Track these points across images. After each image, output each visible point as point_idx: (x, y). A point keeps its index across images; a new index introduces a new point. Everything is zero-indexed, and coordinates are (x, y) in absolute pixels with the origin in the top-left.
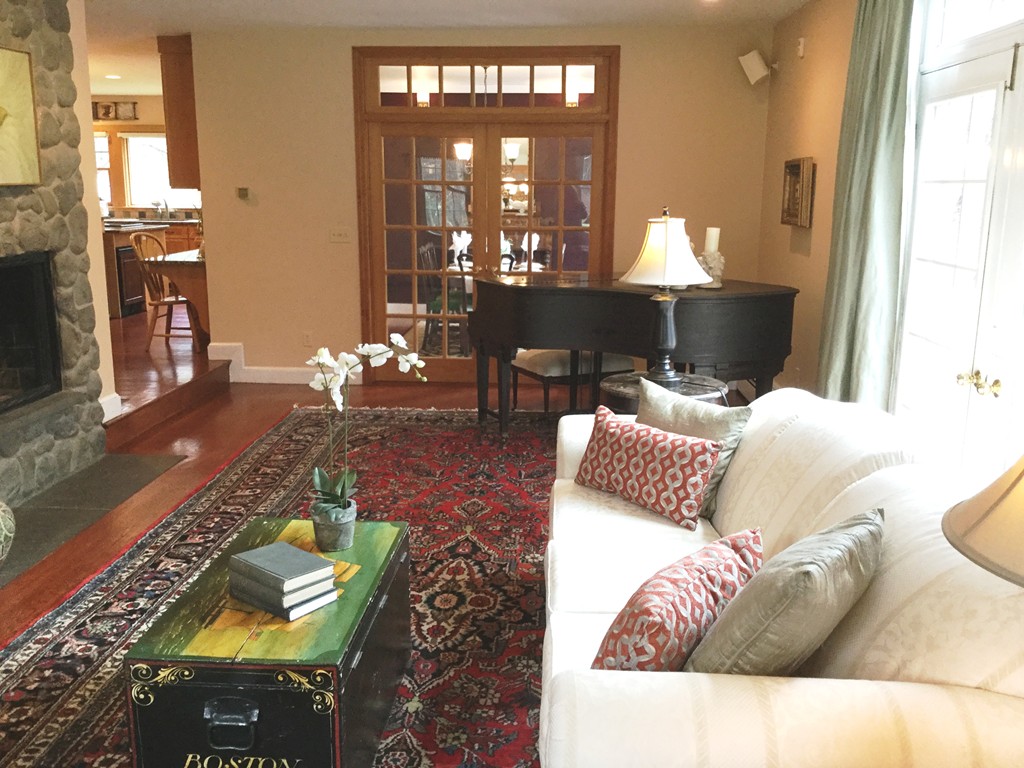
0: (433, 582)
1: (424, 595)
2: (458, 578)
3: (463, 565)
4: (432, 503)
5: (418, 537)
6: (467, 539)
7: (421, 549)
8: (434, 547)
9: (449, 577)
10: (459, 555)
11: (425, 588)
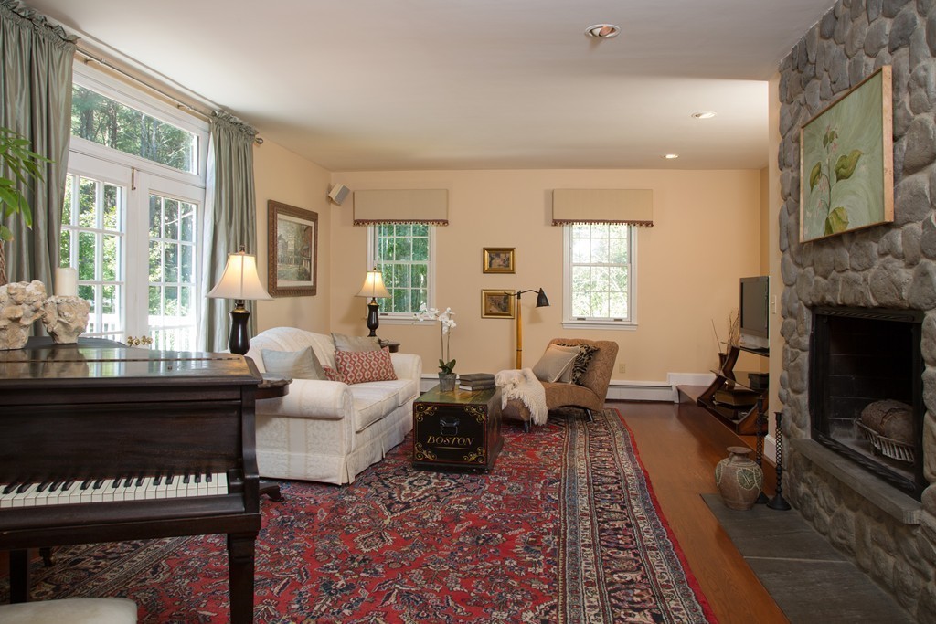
0: (426, 491)
1: (433, 485)
2: (409, 492)
3: (403, 498)
4: (412, 550)
5: (432, 518)
6: (392, 513)
7: (432, 508)
8: (421, 510)
9: (415, 492)
10: (404, 503)
11: (432, 489)
